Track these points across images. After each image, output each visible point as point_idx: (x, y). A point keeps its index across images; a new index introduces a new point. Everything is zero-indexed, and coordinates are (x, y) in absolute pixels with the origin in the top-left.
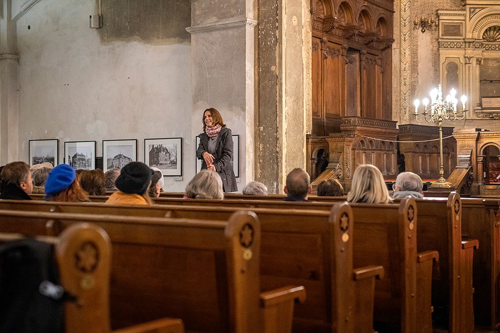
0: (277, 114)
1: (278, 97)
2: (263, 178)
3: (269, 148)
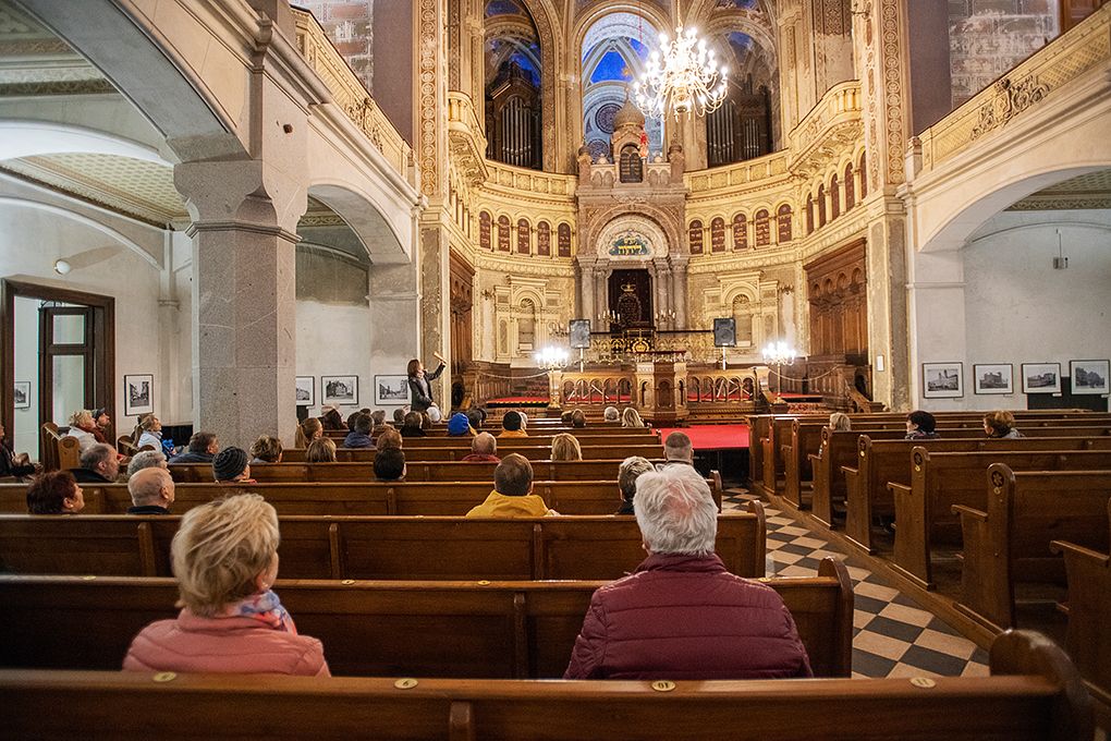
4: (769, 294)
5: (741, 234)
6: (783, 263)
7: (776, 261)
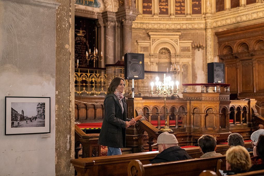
0: (70, 82)
1: (71, 69)
2: (58, 132)
3: (63, 109)
4: (184, 49)
5: (164, 4)
6: (196, 29)
7: (190, 27)
